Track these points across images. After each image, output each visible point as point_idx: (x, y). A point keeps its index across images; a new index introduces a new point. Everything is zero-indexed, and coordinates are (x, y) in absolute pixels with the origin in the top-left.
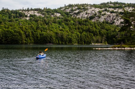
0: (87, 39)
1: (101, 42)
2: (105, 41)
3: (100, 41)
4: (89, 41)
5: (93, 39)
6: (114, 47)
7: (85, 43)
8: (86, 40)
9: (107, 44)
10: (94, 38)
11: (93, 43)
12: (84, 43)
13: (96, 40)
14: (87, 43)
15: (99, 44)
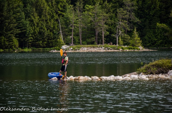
0: (36, 19)
1: (110, 40)
2: (130, 33)
3: (104, 33)
4: (47, 33)
5: (67, 23)
6: (158, 66)
7: (22, 45)
8: (30, 29)
9: (141, 48)
10: (71, 15)
11: (67, 44)
12: (16, 42)
13: (80, 25)
14: (33, 45)
15: (101, 49)
